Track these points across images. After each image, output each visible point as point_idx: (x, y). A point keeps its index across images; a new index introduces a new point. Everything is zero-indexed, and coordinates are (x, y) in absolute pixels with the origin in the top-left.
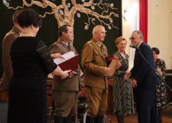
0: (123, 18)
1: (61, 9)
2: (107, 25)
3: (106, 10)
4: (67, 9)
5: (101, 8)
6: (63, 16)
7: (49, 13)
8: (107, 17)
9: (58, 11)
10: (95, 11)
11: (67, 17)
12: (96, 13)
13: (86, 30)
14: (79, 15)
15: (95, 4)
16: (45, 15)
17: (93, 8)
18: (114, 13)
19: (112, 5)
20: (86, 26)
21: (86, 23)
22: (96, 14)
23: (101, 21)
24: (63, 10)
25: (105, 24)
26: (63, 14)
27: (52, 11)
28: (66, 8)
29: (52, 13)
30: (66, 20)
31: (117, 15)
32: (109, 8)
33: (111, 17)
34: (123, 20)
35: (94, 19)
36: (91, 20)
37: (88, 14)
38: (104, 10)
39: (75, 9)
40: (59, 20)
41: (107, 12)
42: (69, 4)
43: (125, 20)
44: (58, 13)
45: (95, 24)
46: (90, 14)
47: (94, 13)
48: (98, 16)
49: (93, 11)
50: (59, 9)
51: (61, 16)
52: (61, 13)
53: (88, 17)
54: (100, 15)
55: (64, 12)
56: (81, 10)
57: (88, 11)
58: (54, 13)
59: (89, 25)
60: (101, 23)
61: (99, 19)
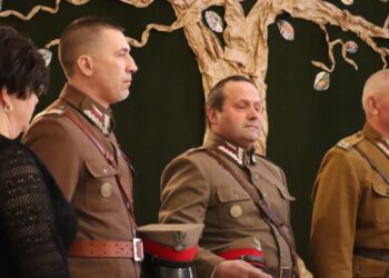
1: (213, 8)
4: (239, 8)
6: (220, 36)
7: (161, 28)
9: (200, 16)
10: (353, 9)
11: (240, 39)
12: (358, 18)
13: (322, 93)
14: (287, 32)
16: (145, 37)
20: (322, 74)
21: (318, 64)
22: (359, 25)
24: (220, 10)
26: (219, 28)
27: (175, 19)
28: (235, 2)
29: (174, 27)
30: (235, 54)
35: (352, 46)
36: (338, 48)
37: (328, 25)
39: (271, 7)
40: (204, 56)
44: (198, 23)
45: (357, 68)
46: (333, 23)
47: (350, 21)
48: (369, 32)
49: (347, 12)
50: (204, 7)
51: (214, 35)
52: (211, 26)
53: (327, 38)
54: (377, 28)
55: (227, 19)
56: (296, 9)
57: (326, 12)
58: (181, 25)
59: (331, 71)
60: (384, 60)
61: (373, 45)
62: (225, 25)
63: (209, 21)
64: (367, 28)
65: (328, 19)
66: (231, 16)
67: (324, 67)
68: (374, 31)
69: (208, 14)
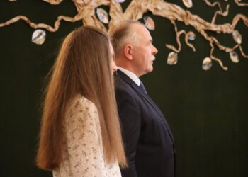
1: (102, 7)
2: (228, 50)
3: (224, 10)
4: (119, 8)
5: (209, 3)
7: (68, 19)
8: (226, 28)
9: (93, 12)
10: (193, 11)
12: (195, 17)
13: (172, 66)
14: (150, 25)
16: (57, 25)
17: (189, 4)
18: (244, 17)
20: (172, 53)
21: (169, 47)
22: (196, 21)
23: (211, 39)
24: (107, 8)
25: (222, 48)
26: (106, 21)
27: (77, 13)
28: (116, 4)
29: (77, 18)
33: (236, 28)
35: (191, 36)
36: (183, 36)
37: (176, 21)
38: (217, 8)
39: (140, 7)
44: (92, 17)
45: (194, 50)
46: (180, 19)
47: (190, 18)
48: (203, 26)
49: (189, 12)
50: (96, 5)
51: (102, 25)
52: (100, 18)
53: (176, 29)
54: (207, 24)
55: (111, 15)
56: (156, 9)
57: (175, 12)
58: (81, 18)
59: (178, 51)
60: (212, 45)
61: (205, 35)
62: (110, 18)
63: (99, 15)
64: (201, 23)
65: (177, 16)
66: (114, 12)
67: (174, 49)
68: (205, 26)
69: (99, 11)
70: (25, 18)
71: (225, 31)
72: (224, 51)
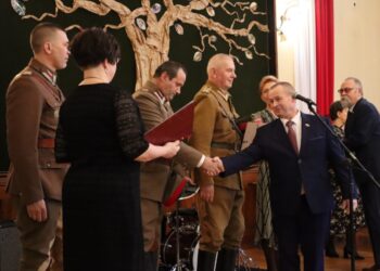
0: (278, 33)
1: (141, 17)
2: (243, 49)
3: (241, 18)
4: (154, 17)
5: (228, 13)
6: (144, 32)
7: (113, 27)
8: (243, 32)
9: (133, 22)
10: (215, 19)
11: (155, 33)
12: (217, 24)
13: (197, 63)
14: (180, 30)
15: (217, 5)
17: (212, 13)
18: (257, 23)
19: (254, 5)
21: (195, 47)
22: (217, 27)
23: (230, 41)
24: (144, 18)
25: (239, 48)
26: (144, 28)
27: (120, 22)
28: (152, 14)
29: (120, 26)
30: (152, 41)
31: (265, 28)
32: (248, 11)
33: (250, 33)
34: (278, 38)
35: (214, 38)
36: (206, 39)
37: (201, 27)
38: (235, 16)
39: (171, 17)
40: (136, 42)
41: (242, 21)
42: (158, 5)
43: (284, 39)
44: (133, 25)
45: (215, 49)
46: (204, 26)
47: (213, 25)
48: (223, 31)
49: (211, 20)
50: (136, 16)
52: (139, 26)
53: (201, 34)
54: (227, 29)
55: (148, 23)
56: (185, 18)
57: (200, 20)
58: (123, 26)
59: (203, 51)
60: (230, 46)
61: (225, 38)
62: (147, 26)
63: (138, 23)
64: (221, 29)
65: (202, 24)
66: (150, 21)
67: (199, 49)
68: (225, 31)
69: (138, 20)
70: (78, 27)
71: (241, 34)
72: (240, 50)
